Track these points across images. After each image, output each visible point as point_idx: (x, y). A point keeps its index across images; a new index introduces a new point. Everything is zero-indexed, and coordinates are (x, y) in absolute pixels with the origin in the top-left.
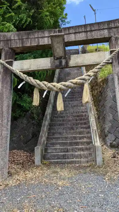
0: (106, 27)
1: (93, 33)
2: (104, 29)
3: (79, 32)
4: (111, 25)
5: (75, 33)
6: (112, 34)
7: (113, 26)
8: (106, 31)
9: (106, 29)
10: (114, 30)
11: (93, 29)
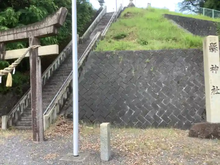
0: (25, 31)
1: (18, 35)
2: (24, 32)
3: (10, 34)
4: (28, 29)
5: (8, 35)
6: (29, 36)
7: (29, 30)
8: (25, 33)
9: (25, 32)
10: (30, 32)
11: (18, 32)
